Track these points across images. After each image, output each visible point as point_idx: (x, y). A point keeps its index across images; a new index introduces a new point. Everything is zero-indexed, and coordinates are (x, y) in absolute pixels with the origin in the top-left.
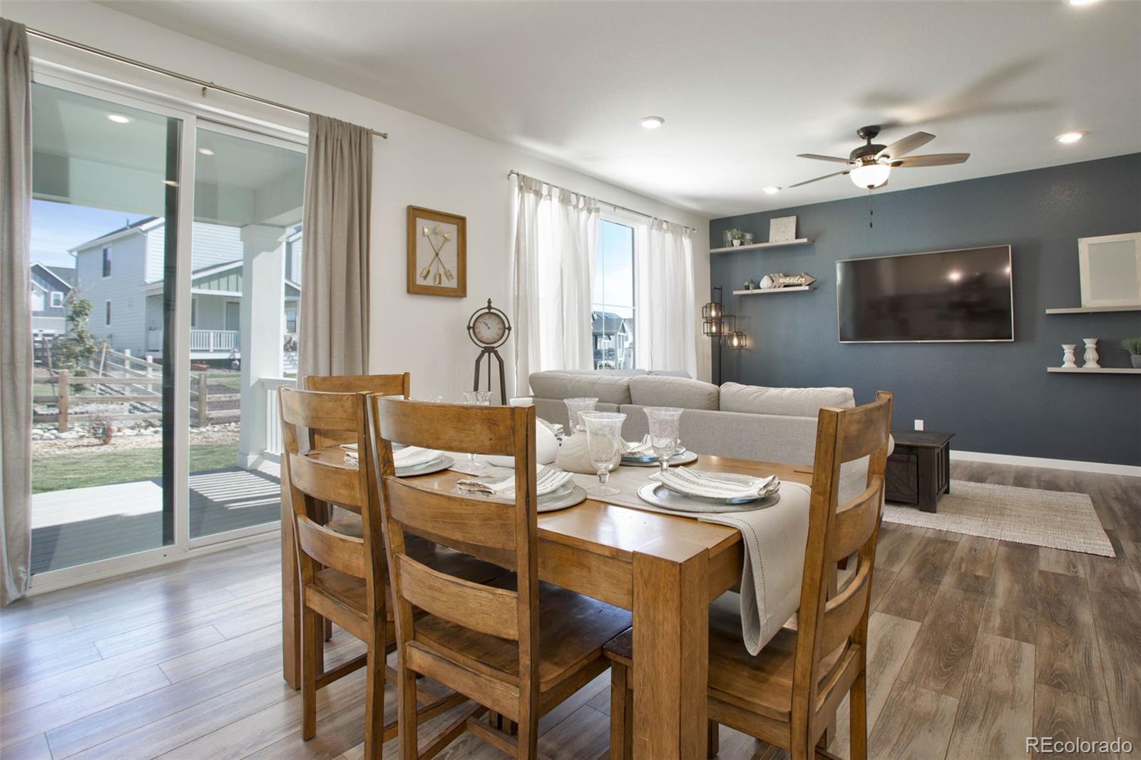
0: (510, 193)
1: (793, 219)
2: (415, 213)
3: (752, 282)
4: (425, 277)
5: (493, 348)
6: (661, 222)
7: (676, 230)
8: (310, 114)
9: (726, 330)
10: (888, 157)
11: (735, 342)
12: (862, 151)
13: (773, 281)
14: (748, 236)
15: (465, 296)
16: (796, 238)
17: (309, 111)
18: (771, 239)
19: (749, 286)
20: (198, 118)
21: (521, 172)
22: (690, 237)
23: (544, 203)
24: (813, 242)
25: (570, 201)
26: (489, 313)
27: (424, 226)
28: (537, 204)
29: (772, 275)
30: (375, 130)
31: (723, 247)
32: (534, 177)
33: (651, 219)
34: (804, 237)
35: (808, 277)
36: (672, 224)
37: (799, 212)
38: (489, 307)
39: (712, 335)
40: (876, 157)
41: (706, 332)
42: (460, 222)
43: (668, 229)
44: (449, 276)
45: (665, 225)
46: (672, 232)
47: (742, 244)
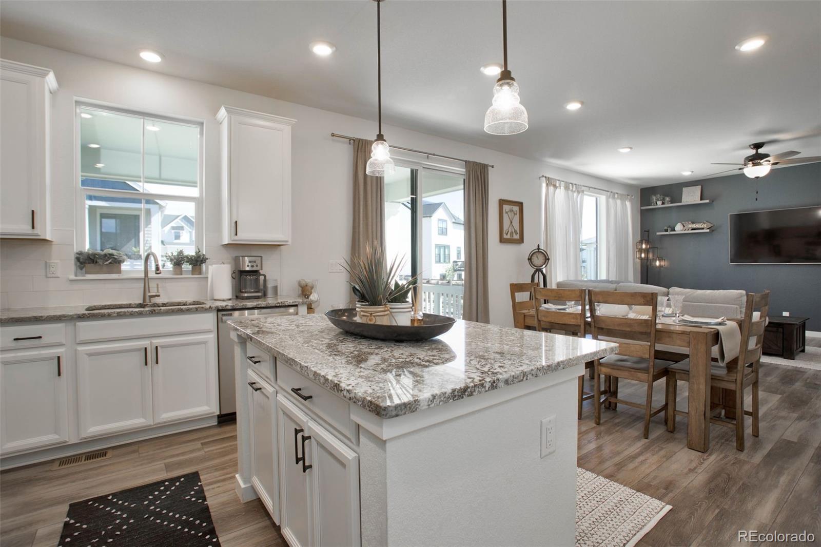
0: (540, 187)
1: (700, 187)
2: (502, 202)
3: (669, 227)
4: (507, 234)
5: (541, 269)
6: (614, 194)
7: (622, 197)
8: (466, 162)
9: (651, 256)
10: (770, 161)
11: (658, 263)
12: (752, 158)
13: (684, 226)
14: (667, 199)
15: (523, 242)
16: (701, 200)
17: (465, 159)
18: (683, 200)
19: (667, 230)
20: (423, 167)
21: (547, 176)
22: (630, 201)
23: (558, 190)
24: (713, 201)
25: (569, 188)
26: (539, 251)
27: (506, 208)
28: (555, 191)
29: (683, 223)
30: (490, 164)
31: (650, 205)
32: (552, 177)
33: (609, 193)
34: (707, 199)
35: (708, 224)
36: (620, 194)
37: (703, 183)
38: (539, 249)
39: (641, 259)
40: (761, 161)
41: (638, 257)
42: (520, 205)
43: (618, 198)
44: (516, 233)
45: (616, 195)
46: (621, 199)
47: (663, 203)
